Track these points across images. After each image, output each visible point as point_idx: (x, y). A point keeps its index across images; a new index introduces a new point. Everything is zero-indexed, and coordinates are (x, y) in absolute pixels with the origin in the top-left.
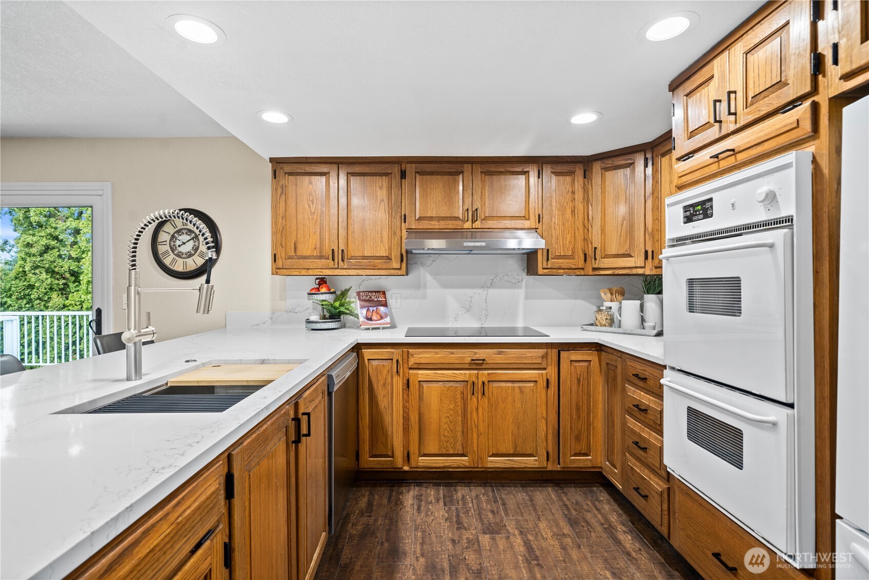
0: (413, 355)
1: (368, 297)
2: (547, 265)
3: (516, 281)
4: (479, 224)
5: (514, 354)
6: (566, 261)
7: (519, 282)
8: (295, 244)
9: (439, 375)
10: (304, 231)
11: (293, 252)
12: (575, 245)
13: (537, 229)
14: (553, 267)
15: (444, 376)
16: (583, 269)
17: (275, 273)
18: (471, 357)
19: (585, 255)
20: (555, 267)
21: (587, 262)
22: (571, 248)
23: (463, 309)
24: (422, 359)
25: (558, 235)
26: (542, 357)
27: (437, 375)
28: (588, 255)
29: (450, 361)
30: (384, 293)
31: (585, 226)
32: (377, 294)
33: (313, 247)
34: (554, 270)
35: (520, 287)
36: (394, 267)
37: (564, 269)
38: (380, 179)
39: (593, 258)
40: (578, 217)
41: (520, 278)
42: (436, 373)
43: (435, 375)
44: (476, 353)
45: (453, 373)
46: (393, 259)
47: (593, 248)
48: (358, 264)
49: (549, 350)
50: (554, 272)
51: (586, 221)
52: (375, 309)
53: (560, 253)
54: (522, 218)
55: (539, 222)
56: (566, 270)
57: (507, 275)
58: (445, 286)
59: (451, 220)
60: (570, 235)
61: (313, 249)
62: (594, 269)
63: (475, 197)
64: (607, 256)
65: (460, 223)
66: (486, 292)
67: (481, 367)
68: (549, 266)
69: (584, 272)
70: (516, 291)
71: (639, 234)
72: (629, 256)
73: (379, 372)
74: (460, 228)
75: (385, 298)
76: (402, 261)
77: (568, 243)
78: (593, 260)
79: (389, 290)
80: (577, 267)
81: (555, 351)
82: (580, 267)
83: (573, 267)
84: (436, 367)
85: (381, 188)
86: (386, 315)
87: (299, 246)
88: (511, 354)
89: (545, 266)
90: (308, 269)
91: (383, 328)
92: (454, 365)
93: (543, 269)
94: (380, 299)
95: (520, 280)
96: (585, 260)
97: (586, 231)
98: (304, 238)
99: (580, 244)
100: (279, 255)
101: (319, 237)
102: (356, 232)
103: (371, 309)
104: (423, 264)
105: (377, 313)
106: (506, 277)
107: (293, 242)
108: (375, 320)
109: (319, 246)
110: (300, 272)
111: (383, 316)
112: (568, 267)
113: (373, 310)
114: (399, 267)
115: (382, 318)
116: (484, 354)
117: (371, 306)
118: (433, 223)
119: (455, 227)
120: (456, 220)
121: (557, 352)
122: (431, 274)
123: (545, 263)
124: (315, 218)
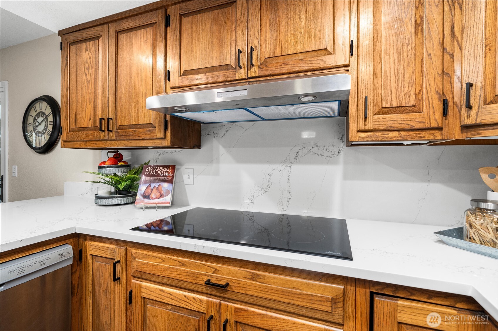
0: (135, 258)
1: (154, 172)
2: (365, 125)
3: (330, 154)
4: (257, 71)
5: (277, 284)
6: (404, 115)
7: (334, 155)
8: (75, 116)
9: (166, 295)
10: (82, 101)
11: (74, 124)
12: (422, 87)
13: (348, 66)
14: (377, 127)
15: (172, 297)
16: (440, 129)
17: (63, 146)
18: (207, 275)
19: (445, 103)
20: (381, 128)
21: (450, 117)
22: (413, 91)
23: (260, 189)
24: (145, 266)
25: (386, 72)
26: (334, 301)
27: (163, 294)
28: (451, 104)
29: (180, 277)
30: (174, 167)
31: (444, 49)
32: (165, 168)
33: (89, 117)
34: (379, 134)
35: (336, 163)
36: (158, 137)
37: (398, 130)
38: (145, 32)
39: (464, 106)
40: (429, 33)
41: (336, 150)
42: (162, 291)
43: (161, 293)
44: (216, 271)
45: (184, 296)
46: (157, 127)
47: (464, 86)
49: (349, 288)
50: (378, 137)
51: (448, 38)
52: (157, 185)
53: (391, 103)
54: (322, 52)
55: (352, 55)
56: (403, 133)
57: (317, 146)
58: (240, 160)
59: (221, 70)
60: (411, 70)
61: (89, 119)
62: (466, 128)
63: (251, 33)
65: (231, 72)
66: (288, 168)
67: (224, 296)
68: (369, 126)
69: (442, 134)
70: (330, 168)
73: (101, 273)
74: (232, 79)
75: (173, 173)
76: (166, 128)
77: (406, 84)
78: (464, 110)
79: (181, 164)
80: (426, 125)
81: (363, 293)
82: (434, 125)
83: (417, 125)
84: (163, 281)
85: (146, 42)
86: (168, 193)
87: (78, 117)
88: (274, 283)
89: (361, 127)
90: (86, 141)
91: (159, 208)
92: (186, 284)
93: (359, 131)
94: (167, 174)
95: (336, 153)
96: (445, 113)
97: (447, 57)
98: (82, 109)
99: (432, 83)
100: (64, 128)
101: (93, 106)
102: (123, 98)
103: (153, 185)
104: (216, 135)
105: (158, 190)
106: (316, 149)
107: (74, 114)
108: (153, 199)
109: (93, 117)
111: (164, 194)
112: (408, 127)
113: (154, 187)
114: (162, 136)
115: (161, 196)
116: (228, 275)
117: (154, 182)
118: (198, 76)
119: (225, 79)
120: (227, 69)
121: (368, 295)
122: (224, 147)
123: (361, 121)
124: (90, 87)
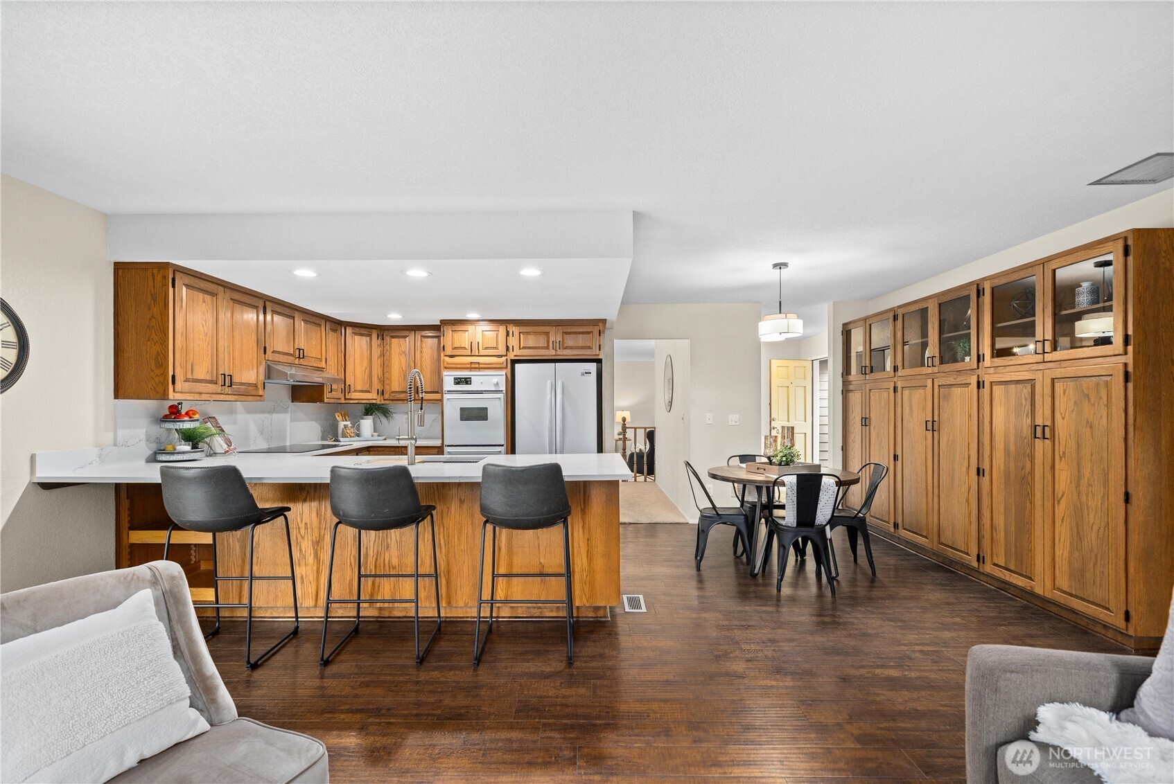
8: (192, 366)
11: (190, 374)
13: (325, 368)
14: (331, 397)
33: (206, 370)
35: (288, 412)
36: (260, 394)
46: (259, 386)
48: (238, 390)
59: (289, 356)
61: (206, 372)
64: (355, 391)
65: (293, 358)
71: (375, 380)
72: (369, 392)
74: (293, 363)
76: (264, 388)
87: (195, 367)
90: (201, 393)
93: (327, 398)
98: (199, 359)
107: (191, 364)
109: (211, 370)
110: (194, 397)
114: (262, 394)
118: (280, 356)
120: (291, 356)
124: (208, 340)
